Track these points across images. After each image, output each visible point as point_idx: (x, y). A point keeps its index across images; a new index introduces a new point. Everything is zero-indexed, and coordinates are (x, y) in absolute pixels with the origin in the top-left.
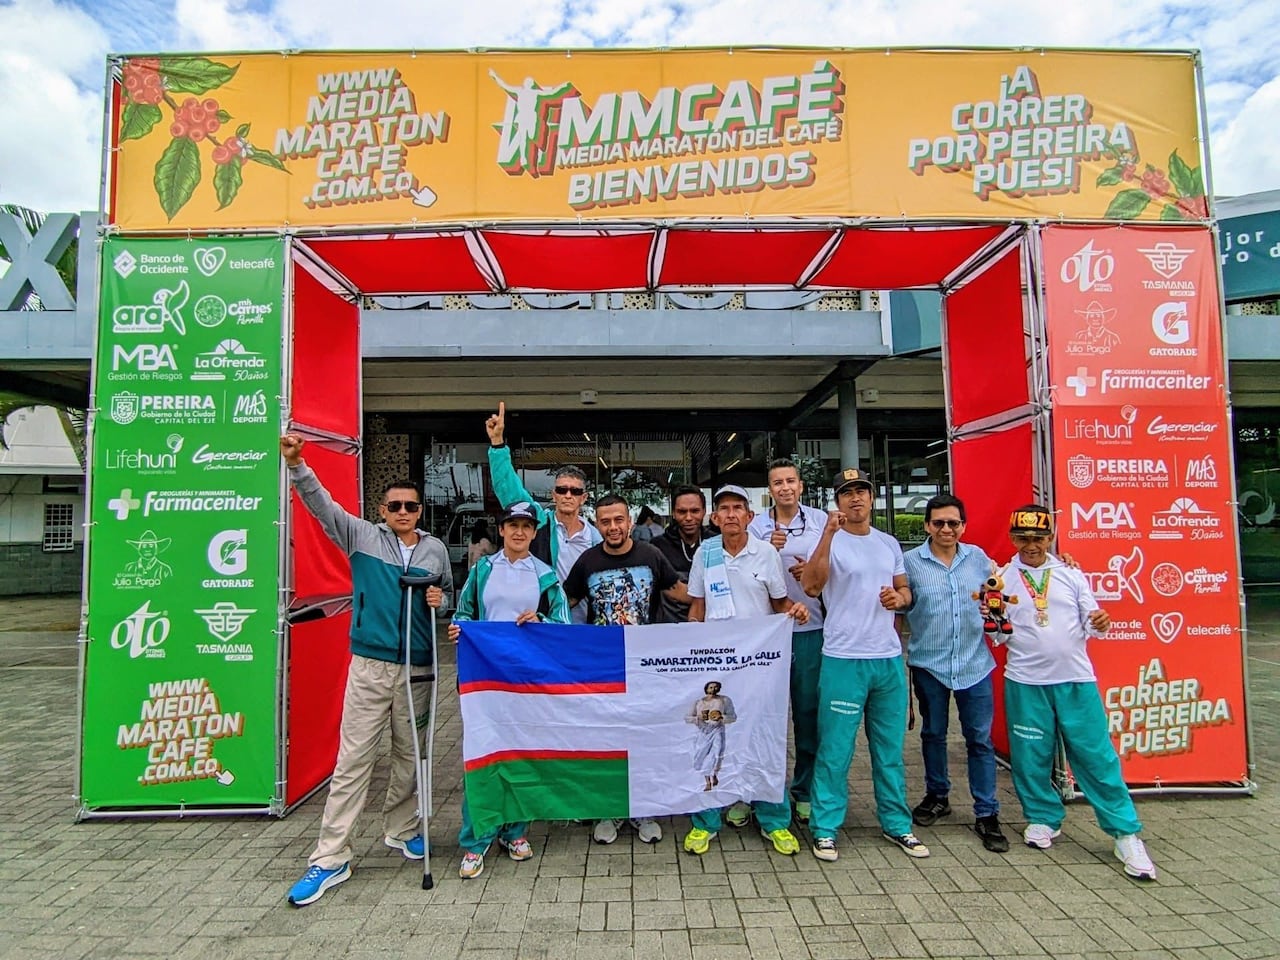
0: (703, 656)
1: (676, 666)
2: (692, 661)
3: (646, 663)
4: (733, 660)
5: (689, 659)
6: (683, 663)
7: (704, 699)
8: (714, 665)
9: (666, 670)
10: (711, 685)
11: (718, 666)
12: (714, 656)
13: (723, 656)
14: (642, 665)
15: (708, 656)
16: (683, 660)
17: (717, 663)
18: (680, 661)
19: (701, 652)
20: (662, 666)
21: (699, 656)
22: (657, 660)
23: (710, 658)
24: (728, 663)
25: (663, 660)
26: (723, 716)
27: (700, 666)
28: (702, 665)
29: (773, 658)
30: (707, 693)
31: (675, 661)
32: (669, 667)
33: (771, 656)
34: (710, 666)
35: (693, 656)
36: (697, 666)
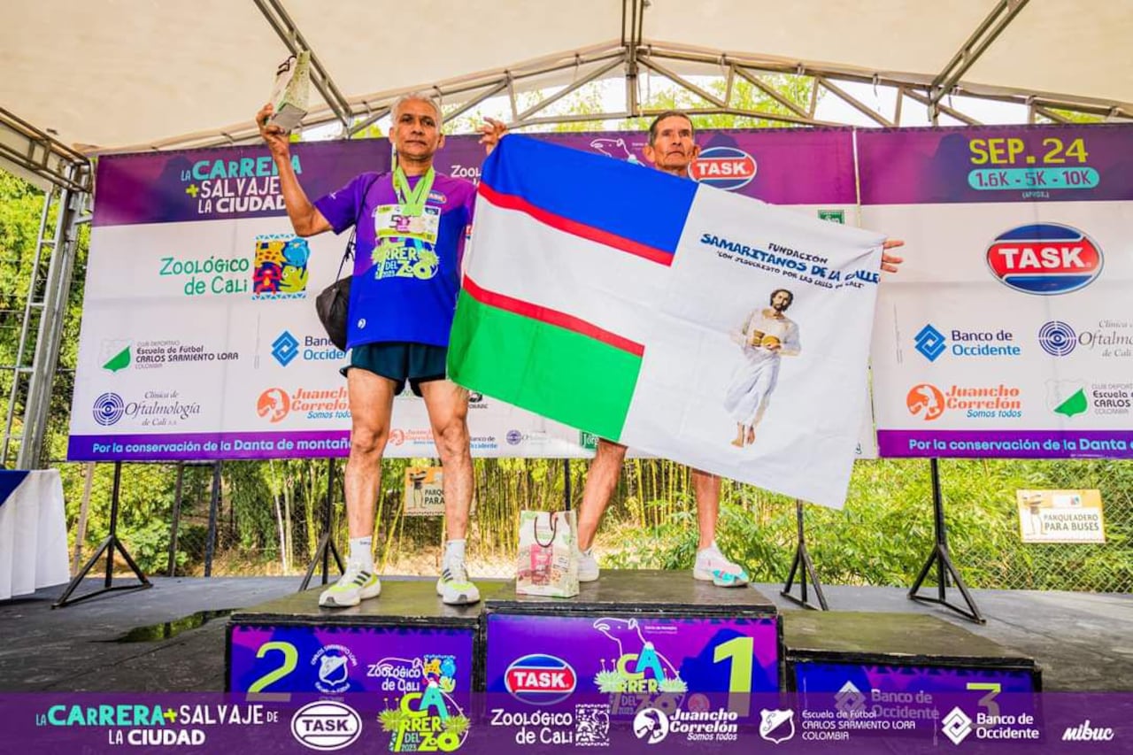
0: (784, 256)
1: (744, 257)
2: (767, 258)
3: (707, 240)
4: (821, 272)
5: (764, 254)
6: (755, 256)
7: (765, 312)
8: (794, 271)
9: (730, 257)
10: (781, 294)
11: (800, 274)
12: (798, 260)
13: (810, 264)
14: (703, 241)
15: (790, 258)
16: (756, 252)
17: (799, 269)
18: (751, 253)
19: (783, 250)
20: (727, 251)
21: (778, 255)
22: (724, 241)
23: (791, 261)
24: (813, 273)
25: (731, 244)
26: (782, 345)
27: (776, 266)
28: (779, 266)
29: (867, 279)
30: (772, 303)
31: (745, 250)
32: (736, 255)
33: (865, 276)
34: (788, 270)
35: (771, 252)
36: (771, 265)
